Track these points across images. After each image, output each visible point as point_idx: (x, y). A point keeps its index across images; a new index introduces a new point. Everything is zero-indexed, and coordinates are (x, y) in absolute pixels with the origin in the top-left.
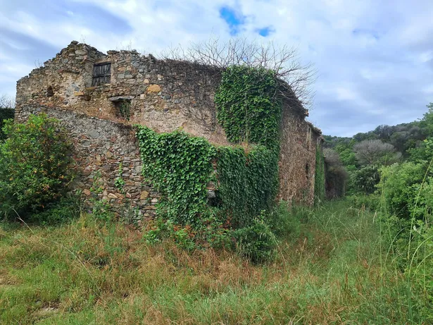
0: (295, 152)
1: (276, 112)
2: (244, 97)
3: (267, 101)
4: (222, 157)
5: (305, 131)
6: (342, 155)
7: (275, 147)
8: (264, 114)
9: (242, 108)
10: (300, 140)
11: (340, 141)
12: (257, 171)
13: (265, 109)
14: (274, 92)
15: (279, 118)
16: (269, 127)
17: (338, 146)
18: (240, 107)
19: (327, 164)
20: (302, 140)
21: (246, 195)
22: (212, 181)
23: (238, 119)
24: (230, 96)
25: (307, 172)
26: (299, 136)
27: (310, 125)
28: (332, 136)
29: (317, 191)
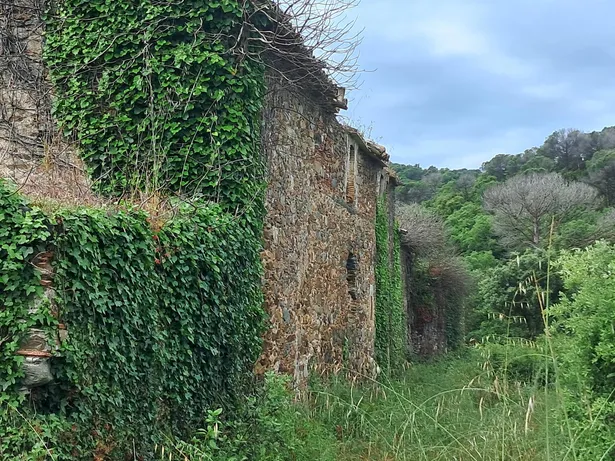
0: (311, 220)
1: (247, 94)
2: (142, 45)
3: (216, 59)
4: (71, 244)
5: (340, 154)
6: (454, 223)
7: (250, 206)
8: (210, 101)
9: (138, 81)
10: (327, 181)
11: (446, 181)
12: (193, 286)
13: (212, 86)
14: (235, 31)
15: (258, 114)
16: (229, 144)
17: (442, 197)
18: (130, 78)
19: (409, 251)
20: (331, 180)
21: (159, 366)
22: (38, 325)
23: (126, 118)
24: (94, 43)
25: (351, 280)
26: (321, 171)
27: (355, 136)
28: (424, 167)
29: (383, 334)
